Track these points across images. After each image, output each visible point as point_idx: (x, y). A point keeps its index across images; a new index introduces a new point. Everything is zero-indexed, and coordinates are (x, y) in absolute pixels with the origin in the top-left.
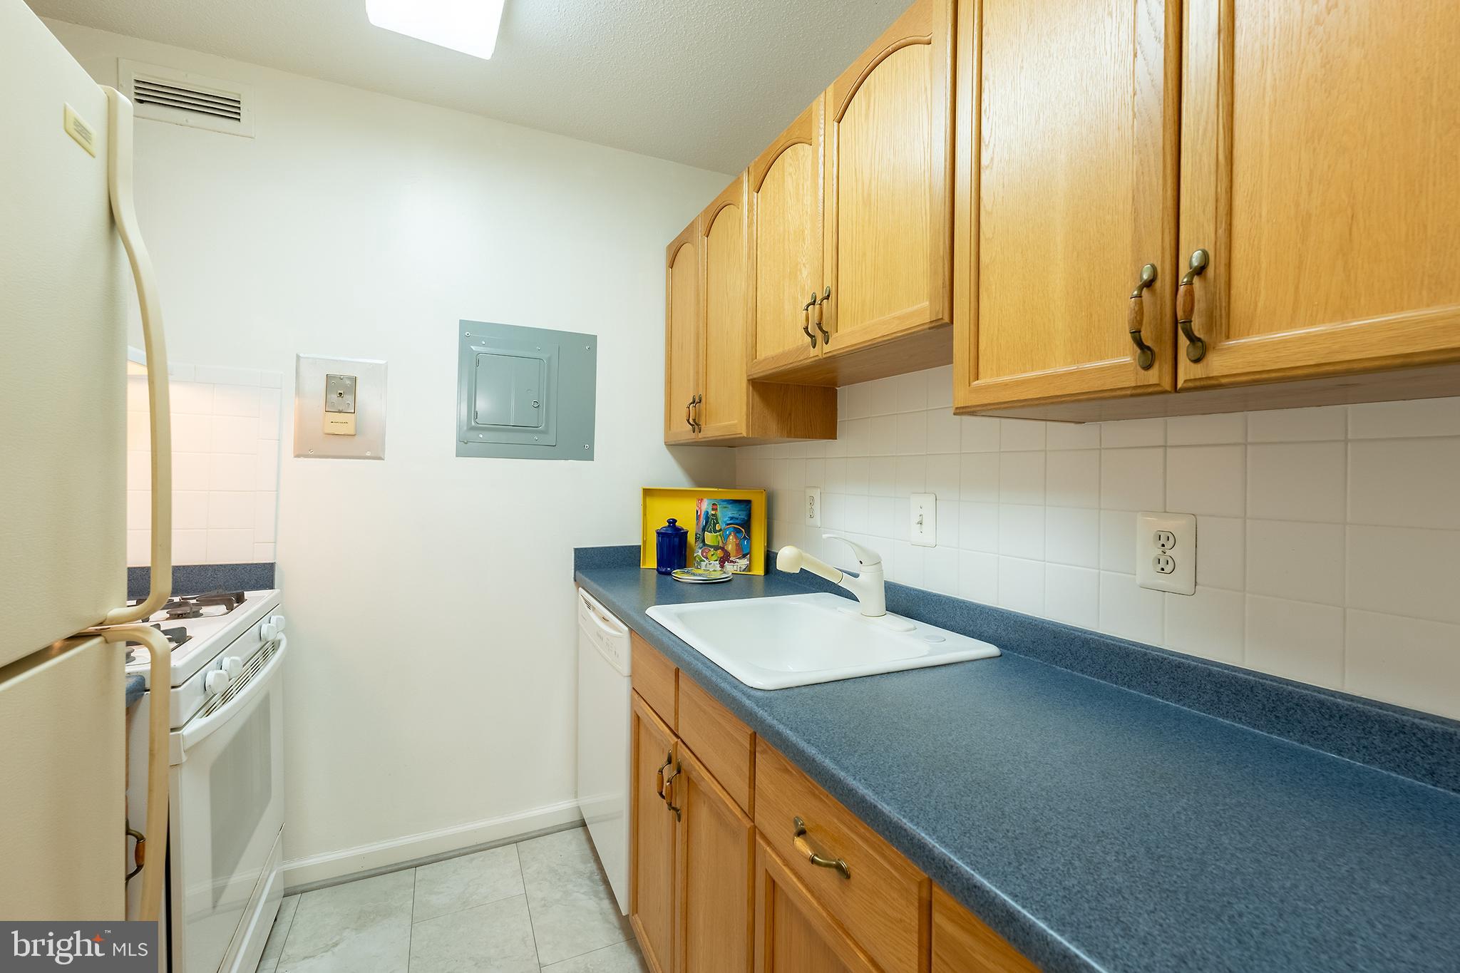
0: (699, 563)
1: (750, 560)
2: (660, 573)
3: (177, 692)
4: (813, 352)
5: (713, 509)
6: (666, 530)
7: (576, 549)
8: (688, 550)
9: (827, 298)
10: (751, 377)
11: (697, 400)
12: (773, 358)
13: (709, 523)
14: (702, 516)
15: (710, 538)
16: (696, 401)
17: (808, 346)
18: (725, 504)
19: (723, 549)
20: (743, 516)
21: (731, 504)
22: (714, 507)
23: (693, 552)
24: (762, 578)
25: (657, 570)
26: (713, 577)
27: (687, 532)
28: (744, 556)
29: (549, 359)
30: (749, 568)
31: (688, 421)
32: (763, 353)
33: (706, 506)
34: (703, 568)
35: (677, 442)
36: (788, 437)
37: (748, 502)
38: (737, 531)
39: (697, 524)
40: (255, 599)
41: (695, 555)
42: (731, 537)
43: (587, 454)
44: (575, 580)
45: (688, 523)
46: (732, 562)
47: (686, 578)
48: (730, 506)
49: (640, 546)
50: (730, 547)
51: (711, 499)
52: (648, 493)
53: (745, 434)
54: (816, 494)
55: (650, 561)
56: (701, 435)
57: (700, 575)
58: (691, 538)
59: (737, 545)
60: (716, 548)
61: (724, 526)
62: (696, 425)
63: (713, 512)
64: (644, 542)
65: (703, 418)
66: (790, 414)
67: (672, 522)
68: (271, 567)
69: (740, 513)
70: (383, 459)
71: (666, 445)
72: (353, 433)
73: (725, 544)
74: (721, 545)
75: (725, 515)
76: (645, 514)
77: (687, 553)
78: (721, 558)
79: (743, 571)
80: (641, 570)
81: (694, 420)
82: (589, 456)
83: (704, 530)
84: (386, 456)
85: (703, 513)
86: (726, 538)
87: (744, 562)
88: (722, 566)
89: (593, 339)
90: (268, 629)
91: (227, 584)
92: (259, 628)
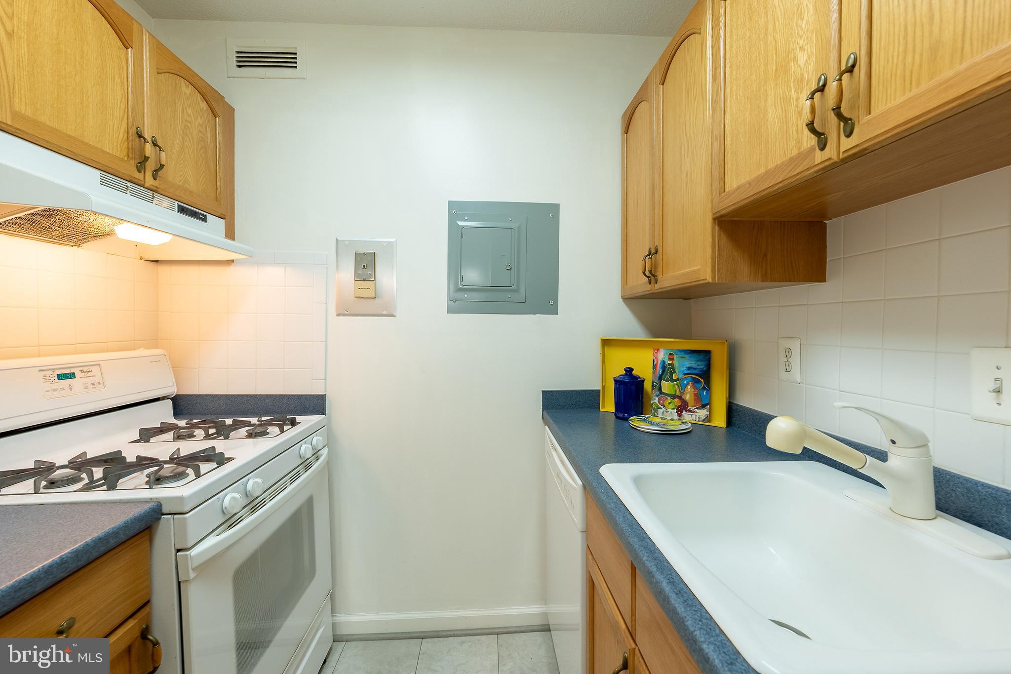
0: (656, 411)
1: (710, 411)
2: (617, 417)
3: (185, 518)
4: (820, 157)
5: (670, 359)
6: (624, 378)
7: (543, 392)
8: (644, 396)
9: (851, 70)
10: (718, 215)
11: (653, 251)
12: (750, 184)
13: (665, 372)
14: (659, 365)
15: (666, 386)
16: (653, 253)
17: (812, 149)
18: (682, 354)
19: (680, 398)
20: (701, 366)
21: (688, 353)
22: (671, 357)
23: (650, 399)
24: (724, 430)
25: (615, 415)
26: (671, 428)
27: (644, 381)
28: (703, 406)
29: (519, 227)
30: (708, 419)
31: (644, 273)
32: (732, 183)
33: (662, 355)
34: (660, 416)
35: (634, 295)
36: (763, 281)
37: (707, 353)
38: (695, 381)
39: (654, 373)
40: (306, 421)
41: (652, 402)
42: (689, 387)
43: (553, 310)
44: (543, 419)
45: (644, 369)
46: (690, 411)
47: (644, 426)
48: (687, 356)
49: (600, 391)
50: (688, 397)
51: (667, 349)
52: (606, 343)
53: (710, 280)
54: (795, 346)
55: (609, 405)
56: (657, 286)
57: (657, 424)
58: (648, 386)
59: (695, 395)
60: (673, 397)
61: (681, 376)
62: (652, 277)
63: (670, 362)
64: (604, 387)
65: (660, 269)
66: (765, 255)
67: (629, 371)
68: (322, 398)
69: (699, 363)
70: (395, 317)
71: (622, 299)
72: (373, 296)
73: (683, 393)
74: (678, 393)
75: (682, 365)
76: (603, 362)
77: (644, 400)
78: (679, 406)
79: (703, 421)
80: (601, 413)
81: (650, 271)
82: (554, 310)
83: (660, 378)
84: (397, 314)
85: (659, 362)
86: (683, 388)
87: (704, 413)
88: (680, 415)
89: (557, 206)
90: (305, 449)
91: (296, 409)
92: (299, 448)
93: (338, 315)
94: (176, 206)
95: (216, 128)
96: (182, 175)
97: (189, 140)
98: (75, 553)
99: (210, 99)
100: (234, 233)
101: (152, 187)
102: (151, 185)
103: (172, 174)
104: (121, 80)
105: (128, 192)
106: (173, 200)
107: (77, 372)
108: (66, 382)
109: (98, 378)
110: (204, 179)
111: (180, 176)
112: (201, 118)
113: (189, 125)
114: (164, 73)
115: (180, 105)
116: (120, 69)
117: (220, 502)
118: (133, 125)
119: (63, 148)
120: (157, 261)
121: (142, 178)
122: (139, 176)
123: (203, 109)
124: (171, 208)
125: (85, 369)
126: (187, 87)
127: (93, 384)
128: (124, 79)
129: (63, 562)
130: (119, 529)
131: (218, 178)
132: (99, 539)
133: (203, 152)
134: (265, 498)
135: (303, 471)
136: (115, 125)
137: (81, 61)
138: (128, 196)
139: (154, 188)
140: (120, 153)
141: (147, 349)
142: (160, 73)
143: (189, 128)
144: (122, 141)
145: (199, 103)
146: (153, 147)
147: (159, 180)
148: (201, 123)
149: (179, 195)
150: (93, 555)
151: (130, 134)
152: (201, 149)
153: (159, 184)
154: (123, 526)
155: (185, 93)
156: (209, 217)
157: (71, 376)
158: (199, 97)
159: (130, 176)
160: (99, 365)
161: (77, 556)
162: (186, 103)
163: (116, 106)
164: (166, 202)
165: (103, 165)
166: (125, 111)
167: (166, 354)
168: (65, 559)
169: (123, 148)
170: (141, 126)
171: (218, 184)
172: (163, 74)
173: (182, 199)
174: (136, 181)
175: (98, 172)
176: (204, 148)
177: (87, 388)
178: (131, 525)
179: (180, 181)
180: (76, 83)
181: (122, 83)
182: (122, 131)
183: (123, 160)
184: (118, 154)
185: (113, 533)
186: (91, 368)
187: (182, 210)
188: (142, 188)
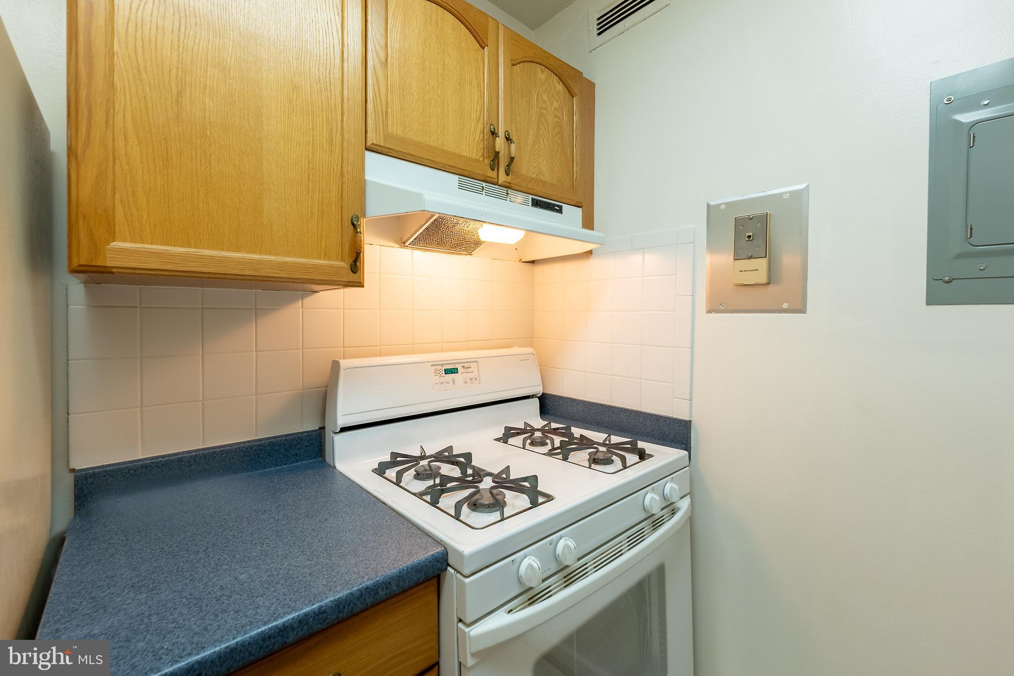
40: (660, 455)
68: (686, 427)
70: (805, 313)
72: (765, 281)
90: (652, 499)
91: (653, 432)
92: (643, 497)
93: (709, 312)
94: (530, 200)
95: (573, 109)
96: (536, 166)
97: (544, 127)
98: (335, 603)
99: (566, 78)
100: (593, 221)
101: (504, 183)
102: (504, 181)
103: (527, 167)
104: (478, 82)
105: (483, 193)
106: (526, 195)
107: (459, 367)
108: (450, 376)
109: (475, 375)
110: (560, 167)
111: (534, 168)
112: (557, 101)
113: (544, 112)
114: (520, 63)
115: (535, 92)
116: (477, 71)
117: (515, 566)
118: (487, 124)
119: (425, 159)
120: (533, 262)
121: (495, 176)
122: (493, 174)
123: (560, 91)
124: (524, 204)
125: (466, 365)
126: (542, 72)
127: (471, 379)
128: (480, 79)
129: (320, 613)
130: (391, 578)
131: (575, 164)
132: (365, 589)
133: (559, 138)
134: (586, 564)
135: (650, 528)
136: (472, 128)
137: (443, 73)
138: (483, 197)
139: (507, 184)
140: (477, 154)
141: (521, 347)
142: (515, 65)
143: (545, 115)
144: (478, 142)
145: (555, 86)
146: (506, 142)
147: (512, 175)
148: (557, 106)
149: (531, 188)
150: (358, 607)
151: (485, 133)
152: (556, 135)
153: (512, 179)
154: (396, 576)
155: (541, 79)
156: (564, 206)
157: (453, 371)
158: (555, 80)
159: (485, 176)
160: (477, 362)
161: (338, 606)
162: (541, 89)
163: (473, 109)
164: (520, 197)
165: (460, 169)
166: (481, 112)
167: (534, 353)
168: (324, 608)
169: (479, 149)
170: (495, 123)
171: (575, 169)
172: (518, 65)
173: (535, 192)
174: (490, 179)
175: (457, 177)
176: (559, 133)
177: (466, 382)
178: (407, 575)
179: (534, 173)
180: (438, 95)
181: (479, 84)
182: (478, 132)
183: (478, 161)
184: (474, 156)
185: (383, 583)
186: (471, 365)
187: (536, 204)
188: (497, 187)
